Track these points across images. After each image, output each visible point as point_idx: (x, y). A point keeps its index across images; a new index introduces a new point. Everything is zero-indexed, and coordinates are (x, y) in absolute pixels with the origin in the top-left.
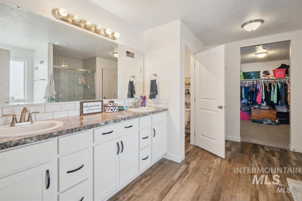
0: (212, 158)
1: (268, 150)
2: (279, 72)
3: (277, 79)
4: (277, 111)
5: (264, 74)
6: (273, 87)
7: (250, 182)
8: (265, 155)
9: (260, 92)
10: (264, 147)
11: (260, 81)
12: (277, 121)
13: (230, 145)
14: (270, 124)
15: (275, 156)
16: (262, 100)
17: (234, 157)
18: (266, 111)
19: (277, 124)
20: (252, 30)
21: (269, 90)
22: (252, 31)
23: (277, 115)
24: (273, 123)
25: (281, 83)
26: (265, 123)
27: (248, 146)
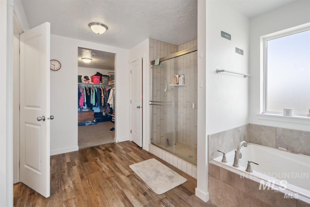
0: (59, 186)
1: (104, 148)
2: (96, 78)
3: (94, 84)
4: (94, 112)
5: (85, 79)
6: (92, 91)
7: (112, 187)
8: (105, 154)
9: (82, 96)
10: (100, 147)
11: (82, 85)
12: (95, 121)
13: (70, 158)
14: (91, 124)
15: (111, 152)
16: (84, 103)
17: (84, 170)
18: (87, 113)
19: (96, 123)
20: (98, 32)
21: (89, 94)
22: (98, 34)
23: (94, 116)
24: (93, 123)
25: (97, 88)
26: (87, 124)
27: (88, 151)
